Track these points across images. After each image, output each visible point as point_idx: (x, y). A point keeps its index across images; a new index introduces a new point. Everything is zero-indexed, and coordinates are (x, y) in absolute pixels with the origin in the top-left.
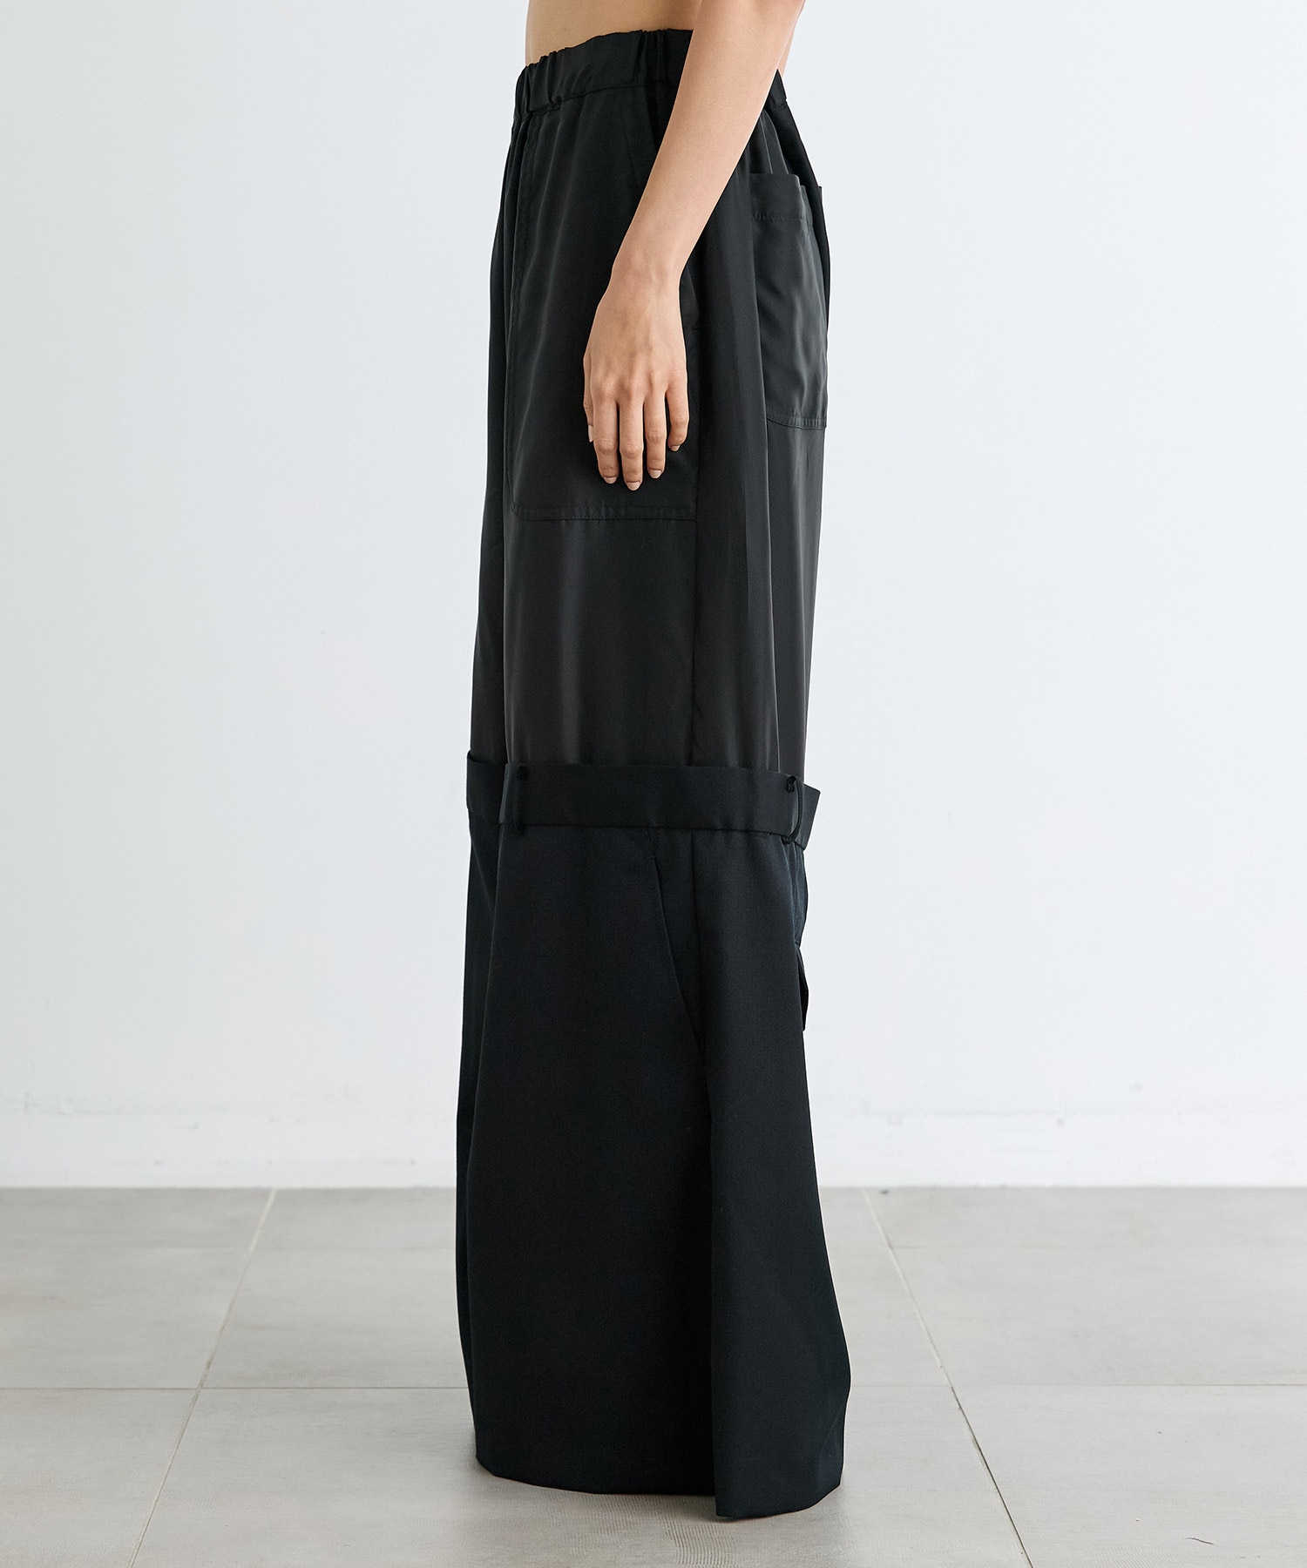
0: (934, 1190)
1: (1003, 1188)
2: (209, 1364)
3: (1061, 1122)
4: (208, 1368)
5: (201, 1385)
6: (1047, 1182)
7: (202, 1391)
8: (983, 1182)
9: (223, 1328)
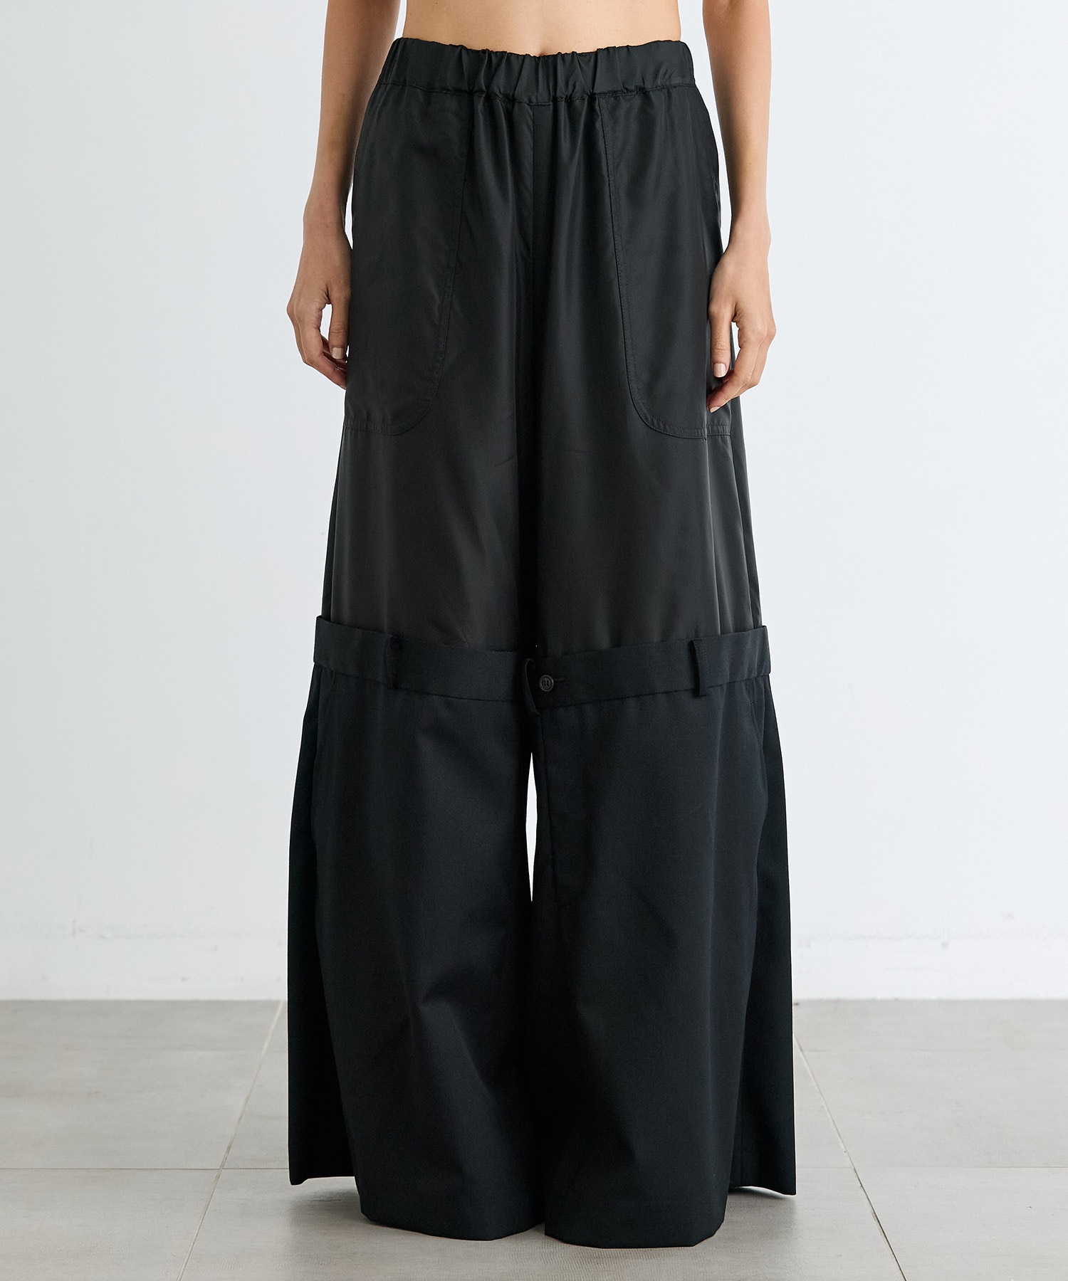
0: (838, 1002)
1: (896, 1000)
2: (229, 1148)
3: (945, 945)
4: (228, 1152)
5: (222, 1166)
6: (934, 997)
7: (223, 1170)
8: (879, 996)
9: (240, 1118)
